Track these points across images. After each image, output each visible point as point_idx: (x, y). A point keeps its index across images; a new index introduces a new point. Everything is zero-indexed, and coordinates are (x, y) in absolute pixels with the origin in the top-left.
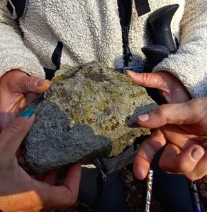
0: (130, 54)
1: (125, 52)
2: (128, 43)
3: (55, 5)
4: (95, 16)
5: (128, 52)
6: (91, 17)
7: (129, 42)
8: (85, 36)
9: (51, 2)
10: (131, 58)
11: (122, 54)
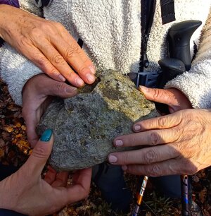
0: (147, 61)
1: (142, 58)
2: (146, 50)
3: (81, 5)
4: (119, 21)
5: (145, 59)
6: (115, 21)
7: (148, 49)
8: (106, 39)
9: (77, 2)
10: (147, 64)
11: (138, 60)
